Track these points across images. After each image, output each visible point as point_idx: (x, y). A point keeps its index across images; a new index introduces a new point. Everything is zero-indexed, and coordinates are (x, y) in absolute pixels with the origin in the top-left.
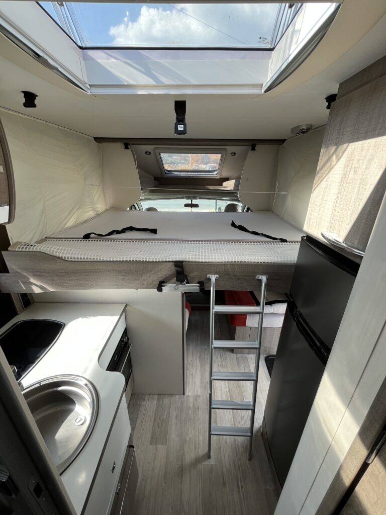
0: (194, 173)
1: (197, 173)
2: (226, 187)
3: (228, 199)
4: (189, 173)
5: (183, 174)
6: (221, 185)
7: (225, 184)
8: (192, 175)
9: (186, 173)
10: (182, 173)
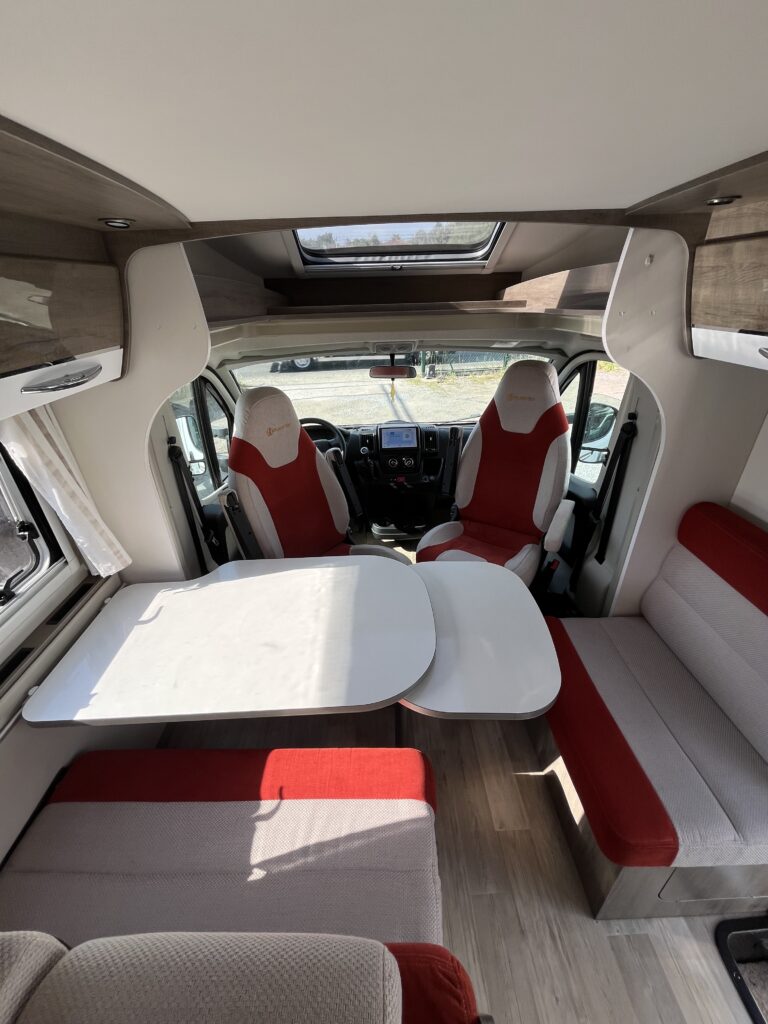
0: (406, 258)
1: (414, 257)
2: (522, 304)
3: (514, 344)
4: (387, 258)
5: (364, 263)
6: (496, 294)
7: (512, 293)
8: (397, 265)
9: (377, 258)
10: (362, 259)
